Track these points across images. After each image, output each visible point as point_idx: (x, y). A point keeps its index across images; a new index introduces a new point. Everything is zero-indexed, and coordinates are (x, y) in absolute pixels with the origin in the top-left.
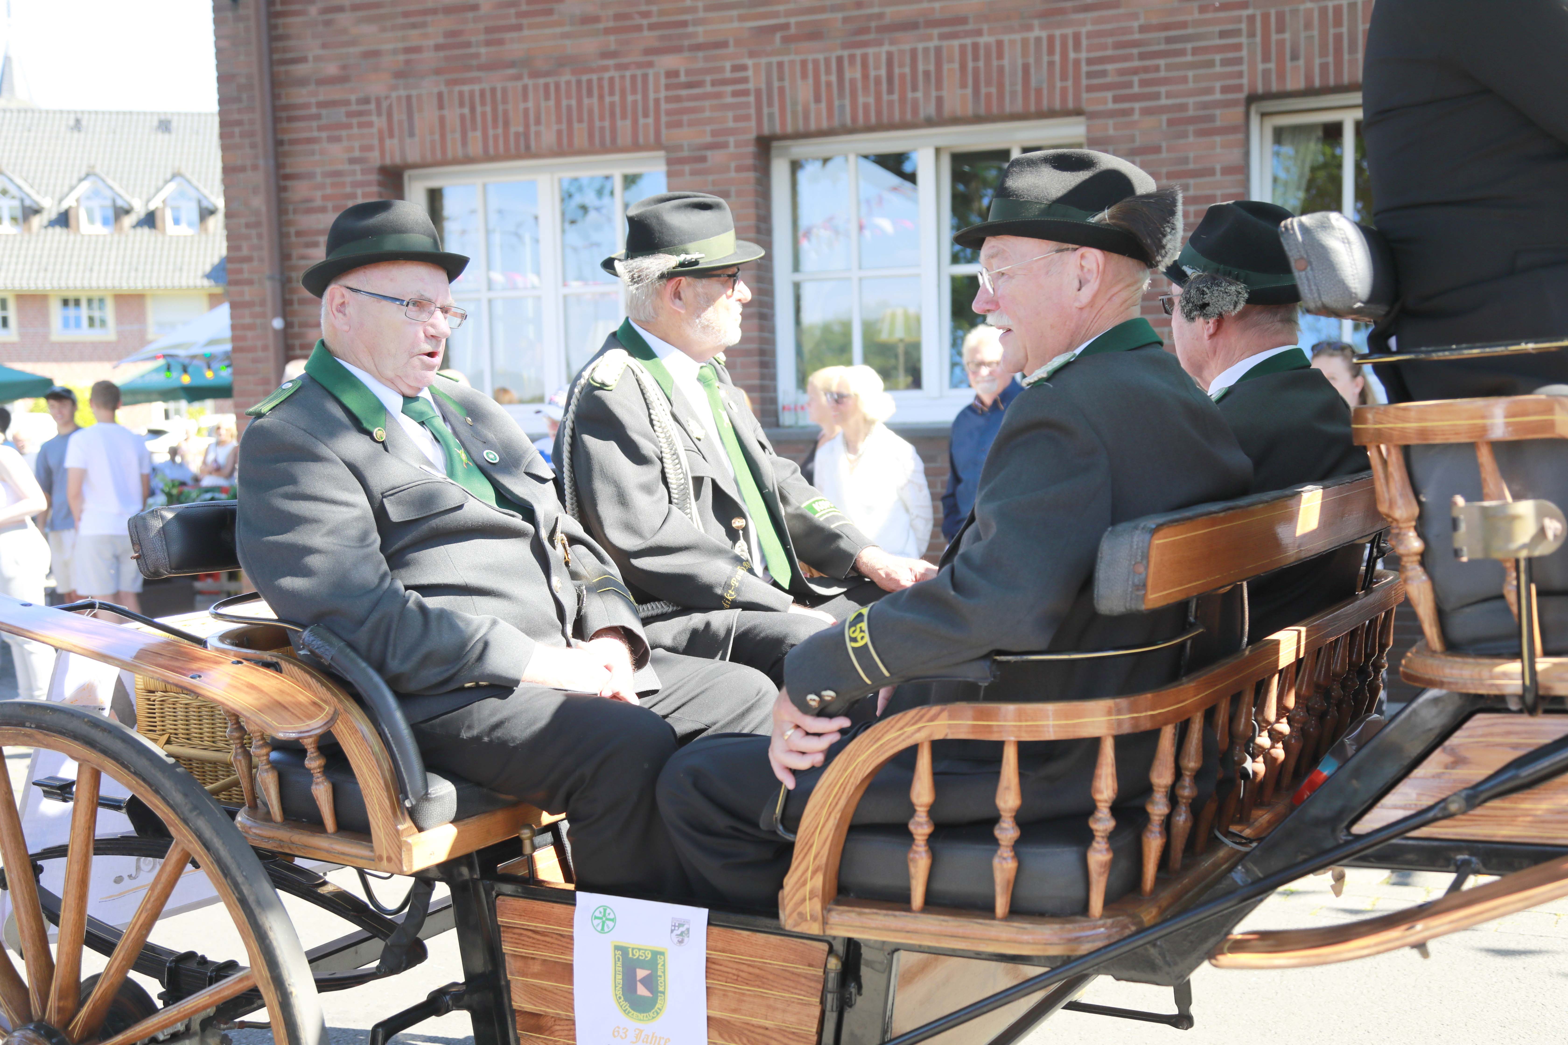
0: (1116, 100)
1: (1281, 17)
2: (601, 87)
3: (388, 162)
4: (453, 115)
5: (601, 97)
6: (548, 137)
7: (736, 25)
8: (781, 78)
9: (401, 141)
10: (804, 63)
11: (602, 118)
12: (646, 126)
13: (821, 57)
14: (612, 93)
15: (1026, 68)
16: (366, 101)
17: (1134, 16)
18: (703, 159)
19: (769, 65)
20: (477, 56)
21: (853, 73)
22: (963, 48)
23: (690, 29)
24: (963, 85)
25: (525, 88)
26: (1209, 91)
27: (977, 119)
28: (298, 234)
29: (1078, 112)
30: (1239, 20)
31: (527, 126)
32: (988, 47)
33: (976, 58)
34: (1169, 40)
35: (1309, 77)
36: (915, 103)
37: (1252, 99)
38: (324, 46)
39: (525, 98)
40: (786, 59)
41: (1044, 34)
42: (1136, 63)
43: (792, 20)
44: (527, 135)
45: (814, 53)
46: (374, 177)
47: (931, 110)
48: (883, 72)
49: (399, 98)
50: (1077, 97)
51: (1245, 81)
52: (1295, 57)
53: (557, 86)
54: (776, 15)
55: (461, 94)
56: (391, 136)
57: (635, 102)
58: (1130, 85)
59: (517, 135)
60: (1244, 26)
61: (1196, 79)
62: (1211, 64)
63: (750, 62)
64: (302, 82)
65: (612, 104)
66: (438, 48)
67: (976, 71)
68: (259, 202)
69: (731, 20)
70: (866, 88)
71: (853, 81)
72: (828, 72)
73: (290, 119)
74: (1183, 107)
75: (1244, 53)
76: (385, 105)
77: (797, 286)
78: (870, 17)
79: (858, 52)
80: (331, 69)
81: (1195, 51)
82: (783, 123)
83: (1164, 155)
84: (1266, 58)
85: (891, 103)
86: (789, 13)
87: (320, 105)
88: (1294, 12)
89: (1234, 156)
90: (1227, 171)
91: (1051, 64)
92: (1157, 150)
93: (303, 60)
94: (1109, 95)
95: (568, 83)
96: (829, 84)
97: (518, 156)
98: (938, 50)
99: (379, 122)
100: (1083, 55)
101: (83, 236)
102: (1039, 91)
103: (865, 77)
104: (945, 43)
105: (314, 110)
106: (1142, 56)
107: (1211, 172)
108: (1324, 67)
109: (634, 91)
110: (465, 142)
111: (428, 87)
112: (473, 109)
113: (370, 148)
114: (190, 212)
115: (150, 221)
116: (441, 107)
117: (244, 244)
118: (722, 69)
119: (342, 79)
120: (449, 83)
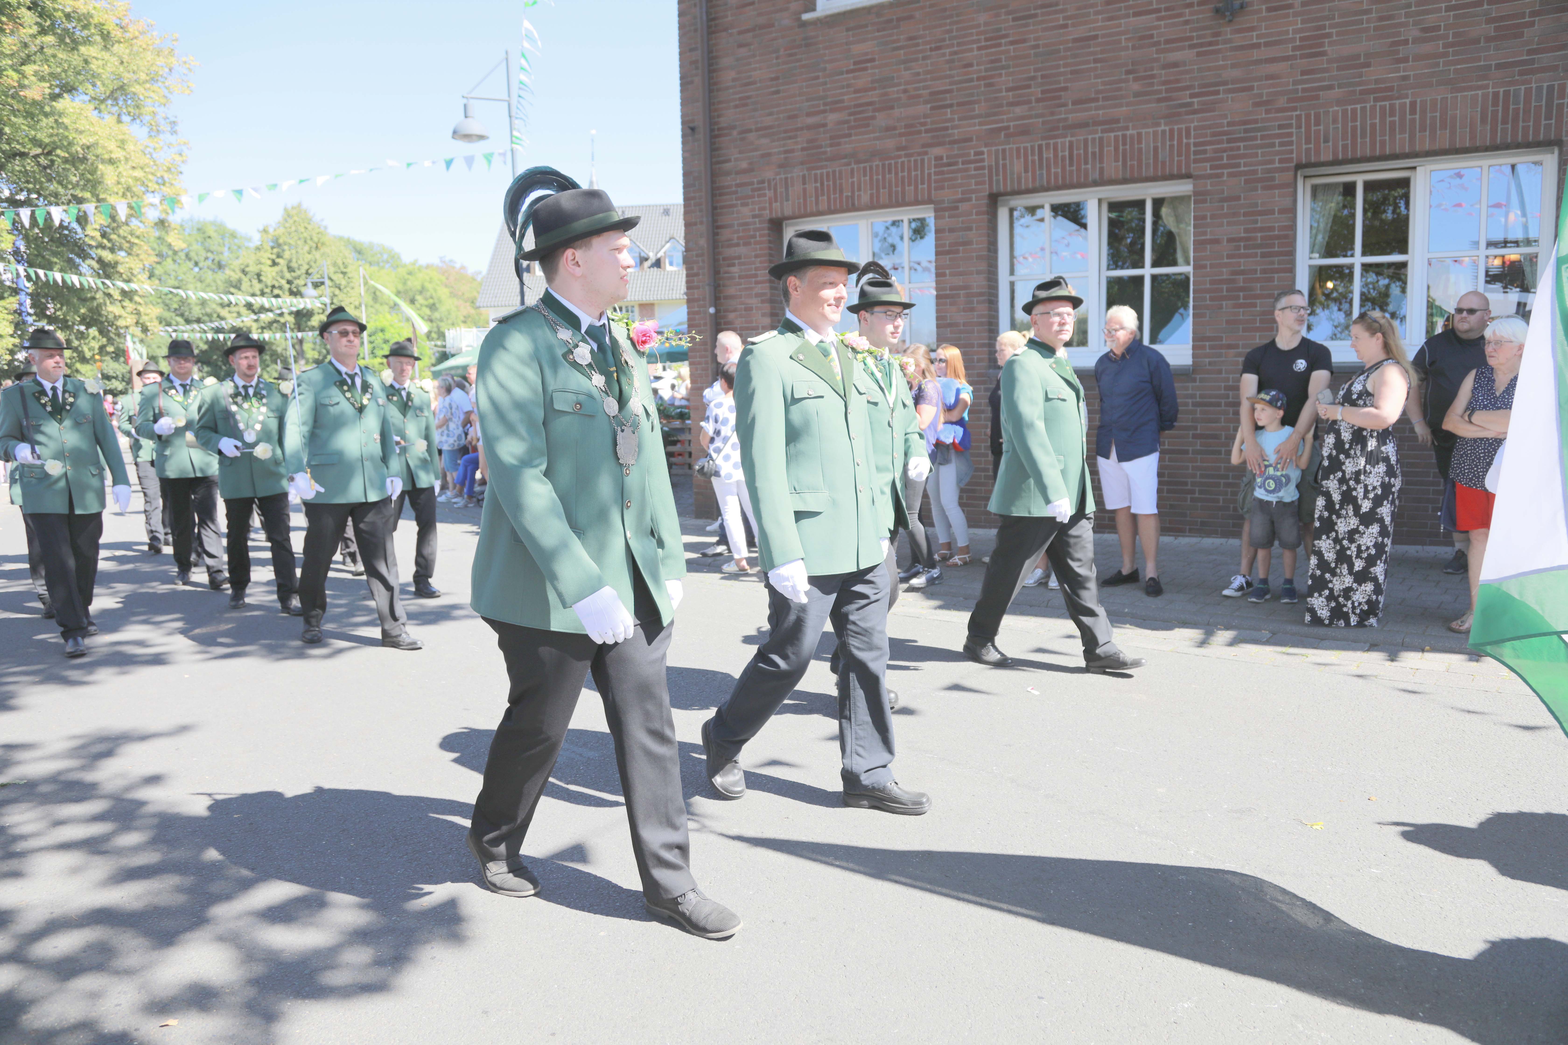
0: (1212, 168)
1: (1317, 116)
2: (896, 168)
3: (774, 216)
4: (811, 187)
5: (896, 174)
6: (865, 198)
7: (977, 128)
8: (1004, 159)
9: (782, 204)
10: (1018, 149)
11: (897, 186)
12: (923, 189)
13: (1029, 145)
14: (903, 171)
15: (1156, 149)
16: (763, 182)
17: (1225, 117)
18: (957, 208)
19: (997, 151)
20: (825, 153)
21: (1048, 154)
22: (1116, 137)
23: (950, 131)
24: (1117, 160)
25: (852, 170)
26: (1272, 162)
27: (1125, 181)
28: (724, 259)
29: (1188, 176)
30: (1291, 118)
31: (853, 192)
32: (1132, 136)
33: (1124, 144)
34: (1246, 131)
35: (1335, 153)
36: (1086, 171)
37: (1299, 167)
38: (740, 152)
39: (852, 176)
40: (1007, 147)
41: (1167, 128)
42: (1225, 145)
43: (1012, 124)
44: (853, 197)
45: (1026, 143)
46: (766, 225)
47: (1097, 176)
48: (1067, 153)
49: (781, 179)
50: (1188, 166)
51: (1294, 155)
52: (1326, 141)
53: (871, 168)
54: (1002, 121)
55: (816, 175)
56: (776, 201)
57: (916, 176)
58: (1221, 158)
60: (1294, 122)
61: (1263, 155)
62: (1273, 145)
63: (985, 150)
64: (728, 173)
65: (903, 177)
66: (803, 149)
67: (1124, 151)
68: (703, 242)
69: (974, 125)
70: (1056, 163)
71: (1048, 159)
72: (1033, 154)
73: (721, 195)
74: (1255, 172)
75: (1294, 138)
76: (773, 184)
77: (1012, 284)
78: (1059, 121)
79: (1052, 142)
80: (744, 165)
81: (1263, 137)
82: (1005, 184)
83: (1242, 201)
84: (1308, 141)
85: (1071, 172)
86: (1009, 120)
87: (737, 185)
88: (1327, 113)
89: (1287, 202)
90: (1281, 211)
91: (1172, 146)
92: (1238, 198)
93: (729, 161)
94: (1208, 165)
95: (877, 166)
96: (1033, 161)
97: (848, 210)
98: (1101, 139)
99: (769, 193)
100: (1192, 141)
102: (1164, 163)
103: (1056, 156)
104: (1105, 135)
105: (734, 189)
106: (1229, 141)
107: (1272, 212)
108: (1345, 147)
109: (916, 170)
110: (817, 203)
111: (797, 172)
112: (822, 184)
113: (764, 209)
114: (679, 257)
115: (658, 264)
116: (804, 183)
117: (695, 266)
118: (969, 154)
119: (750, 170)
120: (809, 169)
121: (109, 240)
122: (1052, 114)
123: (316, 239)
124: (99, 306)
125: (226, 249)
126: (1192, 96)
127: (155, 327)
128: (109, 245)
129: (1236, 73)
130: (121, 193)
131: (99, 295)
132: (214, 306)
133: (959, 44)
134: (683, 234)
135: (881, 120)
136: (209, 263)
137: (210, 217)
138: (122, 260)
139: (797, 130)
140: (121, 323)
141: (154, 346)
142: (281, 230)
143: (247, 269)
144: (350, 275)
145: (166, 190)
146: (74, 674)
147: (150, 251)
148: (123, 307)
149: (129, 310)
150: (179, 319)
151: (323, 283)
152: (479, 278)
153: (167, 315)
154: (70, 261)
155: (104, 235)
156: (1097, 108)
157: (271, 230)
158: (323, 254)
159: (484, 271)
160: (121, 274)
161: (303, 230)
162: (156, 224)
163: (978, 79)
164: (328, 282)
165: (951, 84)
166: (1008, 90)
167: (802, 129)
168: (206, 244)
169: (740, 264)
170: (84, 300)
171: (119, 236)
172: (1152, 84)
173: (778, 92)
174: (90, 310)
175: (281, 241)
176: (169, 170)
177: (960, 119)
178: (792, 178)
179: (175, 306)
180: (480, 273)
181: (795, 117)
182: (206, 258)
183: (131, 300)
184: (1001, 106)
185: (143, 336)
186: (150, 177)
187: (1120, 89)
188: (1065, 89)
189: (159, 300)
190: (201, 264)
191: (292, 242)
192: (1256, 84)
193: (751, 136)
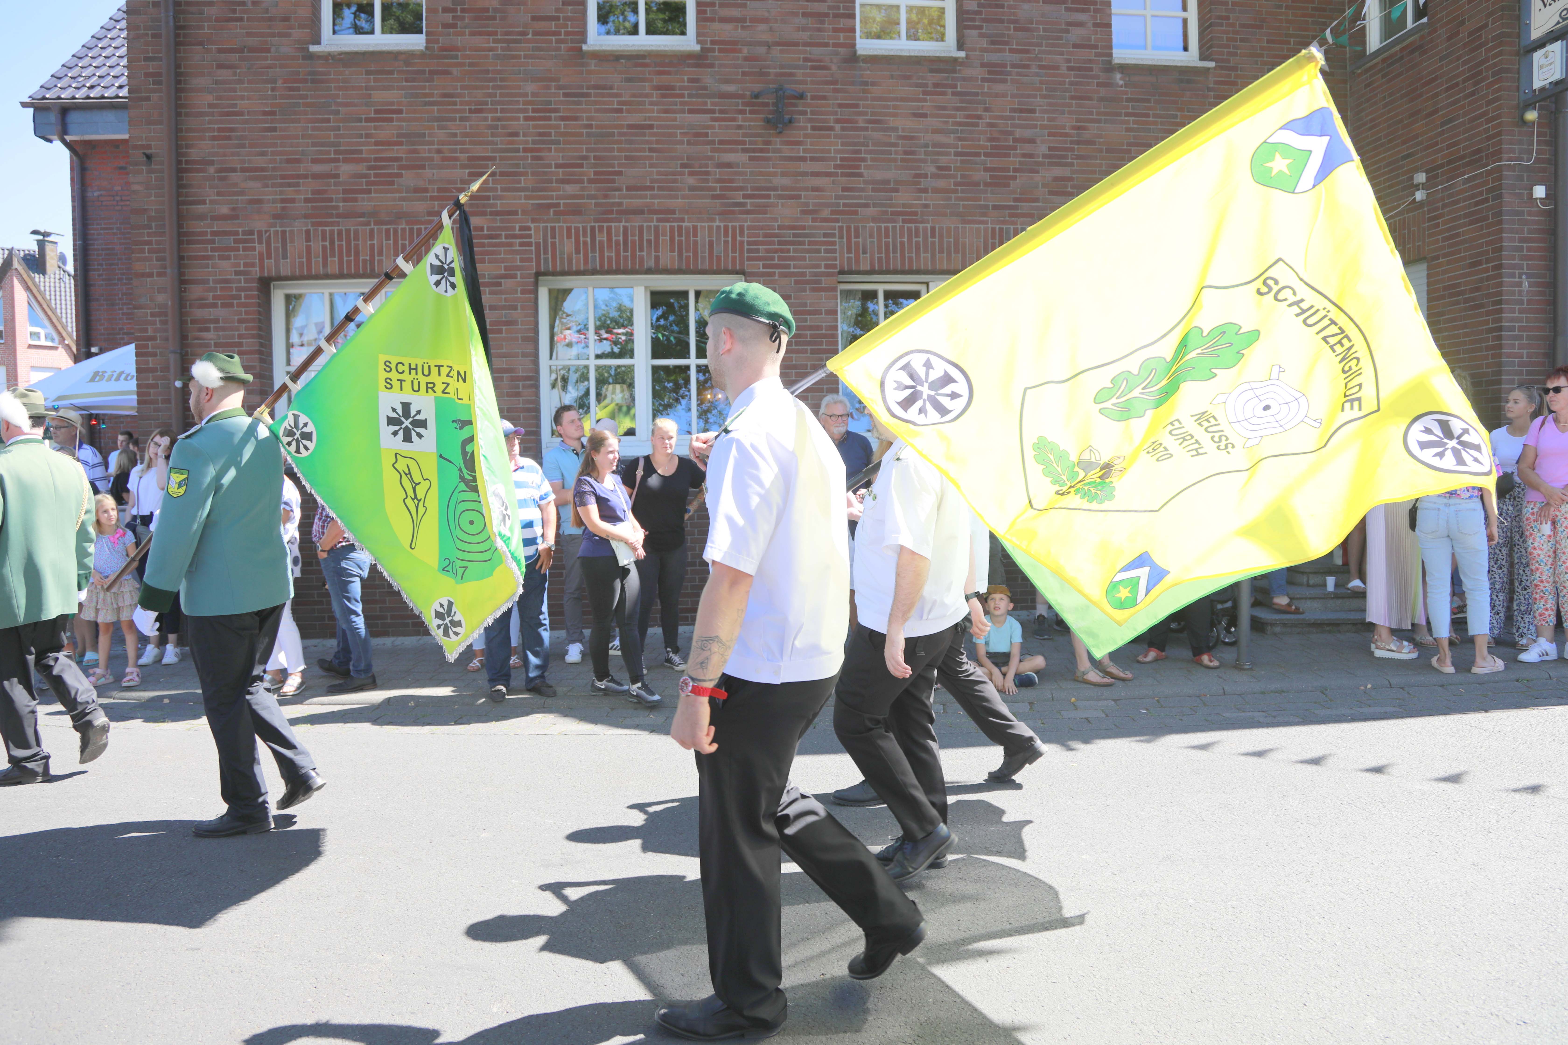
0: (765, 266)
1: (857, 229)
3: (263, 274)
4: (317, 245)
7: (523, 201)
8: (553, 237)
9: (276, 262)
10: (569, 229)
13: (580, 226)
15: (711, 244)
16: (250, 233)
17: (775, 220)
18: (500, 284)
19: (545, 228)
20: (337, 208)
21: (602, 238)
22: (672, 228)
23: (491, 201)
24: (672, 251)
25: (372, 231)
26: (818, 266)
28: (194, 321)
29: (743, 273)
30: (834, 228)
31: (372, 256)
32: (687, 229)
33: (680, 235)
34: (794, 236)
36: (640, 259)
37: (840, 273)
38: (219, 194)
39: (372, 238)
40: (557, 225)
41: (721, 225)
42: (776, 247)
43: (562, 202)
44: (372, 261)
45: (577, 223)
46: (254, 285)
47: (652, 264)
48: (621, 239)
49: (276, 232)
50: (742, 263)
51: (838, 263)
52: (864, 252)
53: (395, 231)
54: (552, 197)
55: (324, 232)
56: (269, 257)
58: (773, 259)
59: (365, 261)
60: (837, 232)
61: (812, 259)
62: (818, 251)
63: (532, 225)
64: (201, 217)
66: (307, 201)
67: (680, 242)
68: (163, 299)
69: (520, 198)
70: (610, 247)
71: (601, 243)
72: (585, 235)
73: (190, 242)
74: (803, 274)
75: (837, 247)
76: (265, 236)
78: (613, 205)
79: (604, 225)
80: (224, 210)
81: (809, 243)
82: (554, 265)
84: (849, 251)
85: (626, 257)
86: (559, 198)
87: (214, 233)
88: (863, 227)
90: (827, 312)
91: (726, 242)
93: (202, 202)
94: (760, 263)
95: (404, 230)
96: (585, 243)
98: (656, 228)
99: (260, 248)
100: (746, 239)
102: (719, 258)
103: (609, 240)
104: (660, 224)
105: (209, 237)
106: (780, 243)
107: (819, 312)
108: (880, 259)
110: (325, 264)
111: (299, 226)
112: (332, 242)
113: (253, 265)
116: (308, 239)
117: (150, 328)
118: (514, 228)
119: (233, 217)
120: (315, 224)
122: (606, 197)
126: (745, 197)
129: (786, 181)
133: (502, 110)
135: (409, 179)
139: (300, 177)
156: (653, 197)
163: (525, 150)
165: (493, 151)
166: (558, 166)
167: (305, 177)
172: (707, 181)
173: (273, 129)
177: (503, 190)
178: (292, 232)
181: (296, 161)
184: (551, 182)
187: (675, 181)
188: (620, 173)
192: (803, 193)
193: (236, 177)
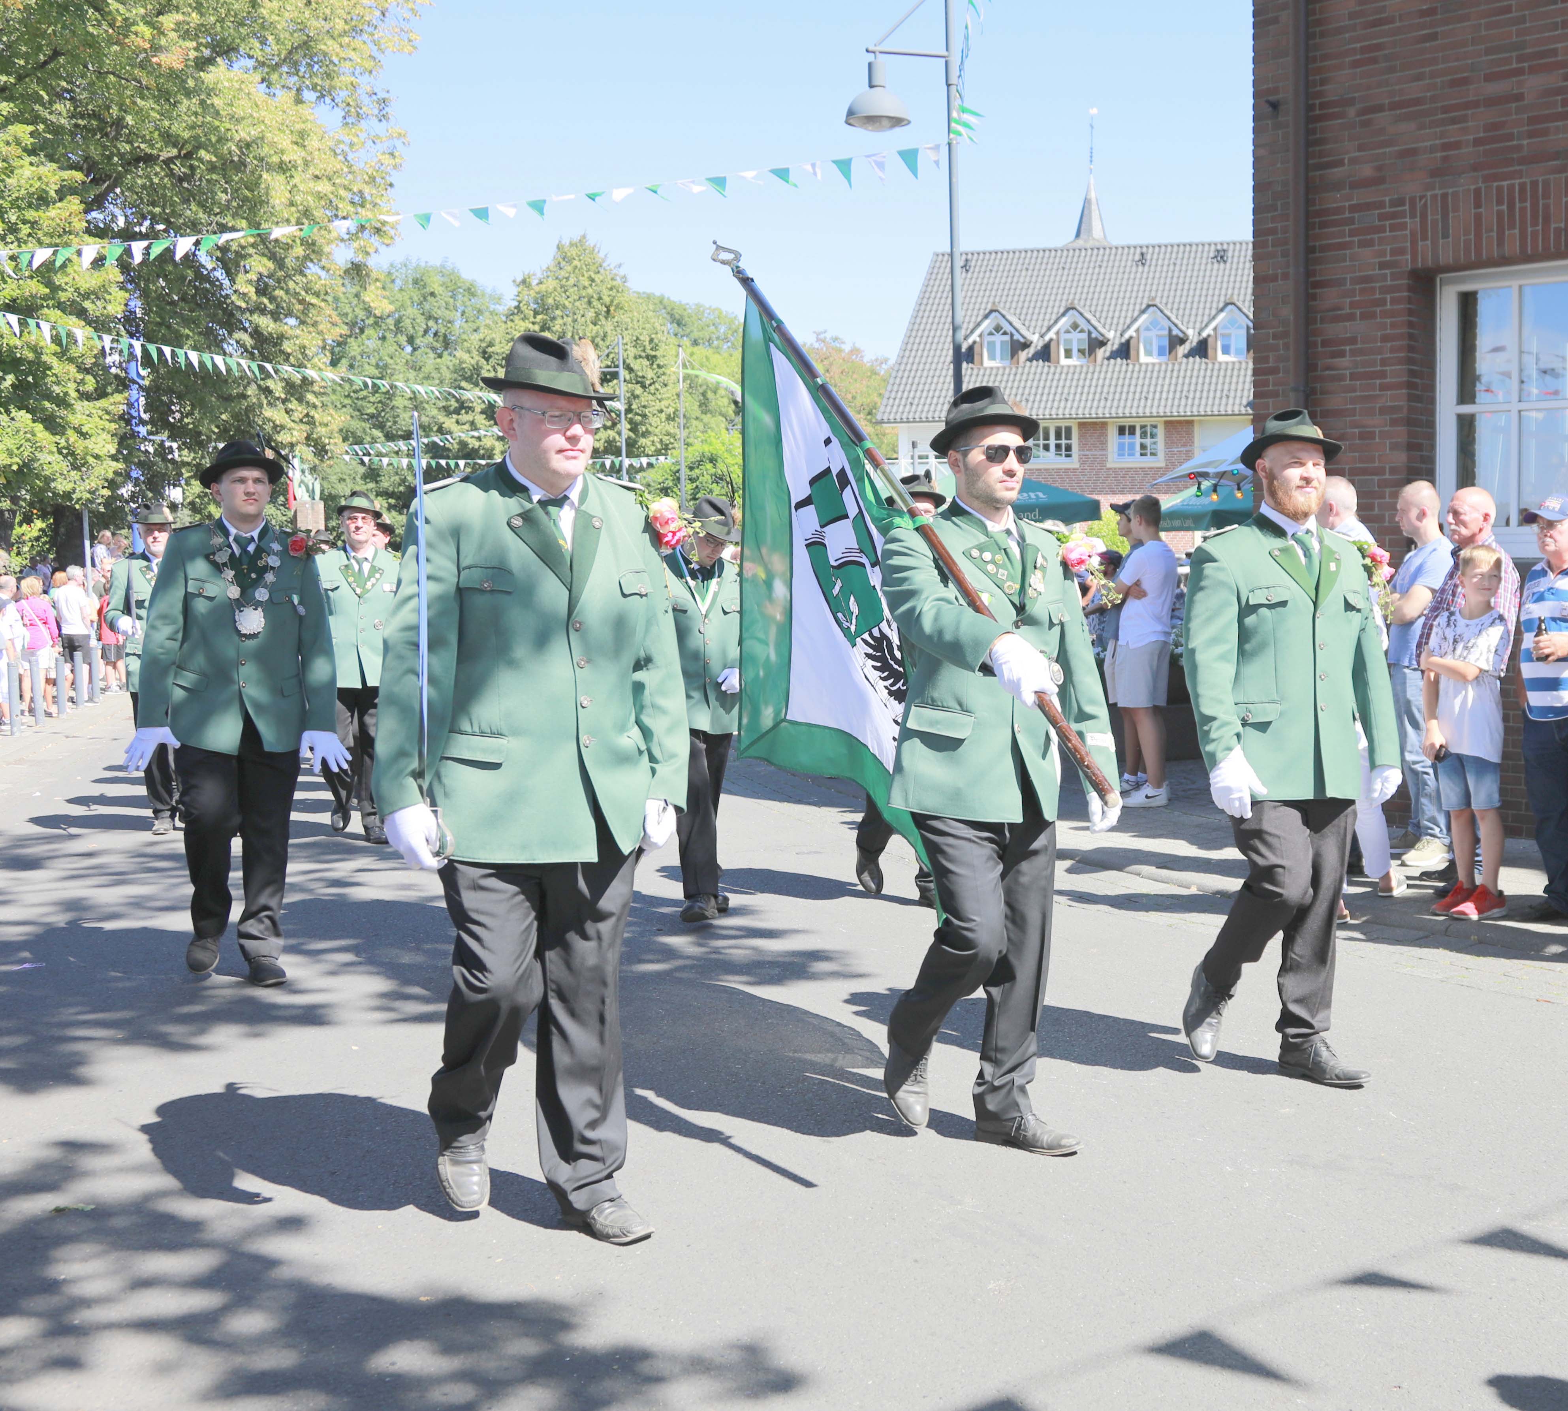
3: (1420, 265)
9: (1435, 244)
28: (1325, 343)
38: (1361, 148)
46: (1405, 281)
56: (1424, 237)
64: (1338, 186)
66: (1477, 142)
68: (1288, 312)
73: (1323, 225)
76: (1419, 205)
80: (1367, 171)
87: (1354, 208)
93: (1340, 163)
99: (1412, 224)
101: (1141, 365)
105: (1347, 214)
110: (1501, 242)
111: (1467, 184)
112: (1511, 206)
113: (1402, 251)
114: (1239, 339)
115: (1202, 349)
116: (1477, 205)
117: (1272, 355)
119: (1378, 180)
120: (1487, 179)
121: (272, 299)
123: (607, 300)
124: (250, 409)
125: (459, 314)
127: (337, 446)
128: (270, 307)
130: (293, 221)
131: (252, 390)
132: (434, 412)
134: (1249, 297)
136: (430, 338)
137: (436, 261)
138: (290, 332)
139: (1468, 105)
140: (283, 438)
141: (333, 478)
142: (551, 284)
143: (490, 350)
144: (660, 361)
145: (365, 213)
146: (175, 1030)
147: (336, 319)
148: (287, 412)
149: (297, 416)
150: (377, 433)
151: (615, 375)
152: (883, 370)
153: (357, 425)
154: (209, 333)
155: (262, 290)
157: (534, 282)
158: (618, 325)
159: (893, 360)
160: (288, 355)
161: (587, 283)
162: (347, 272)
164: (623, 373)
167: (1476, 104)
168: (427, 306)
169: (1353, 353)
170: (228, 399)
171: (287, 292)
173: (1434, 37)
174: (236, 416)
175: (550, 301)
176: (373, 179)
178: (1455, 194)
179: (371, 410)
180: (886, 361)
181: (1465, 81)
182: (426, 332)
183: (300, 400)
185: (317, 462)
186: (342, 192)
189: (347, 401)
190: (418, 341)
191: (567, 303)
193: (1382, 118)
